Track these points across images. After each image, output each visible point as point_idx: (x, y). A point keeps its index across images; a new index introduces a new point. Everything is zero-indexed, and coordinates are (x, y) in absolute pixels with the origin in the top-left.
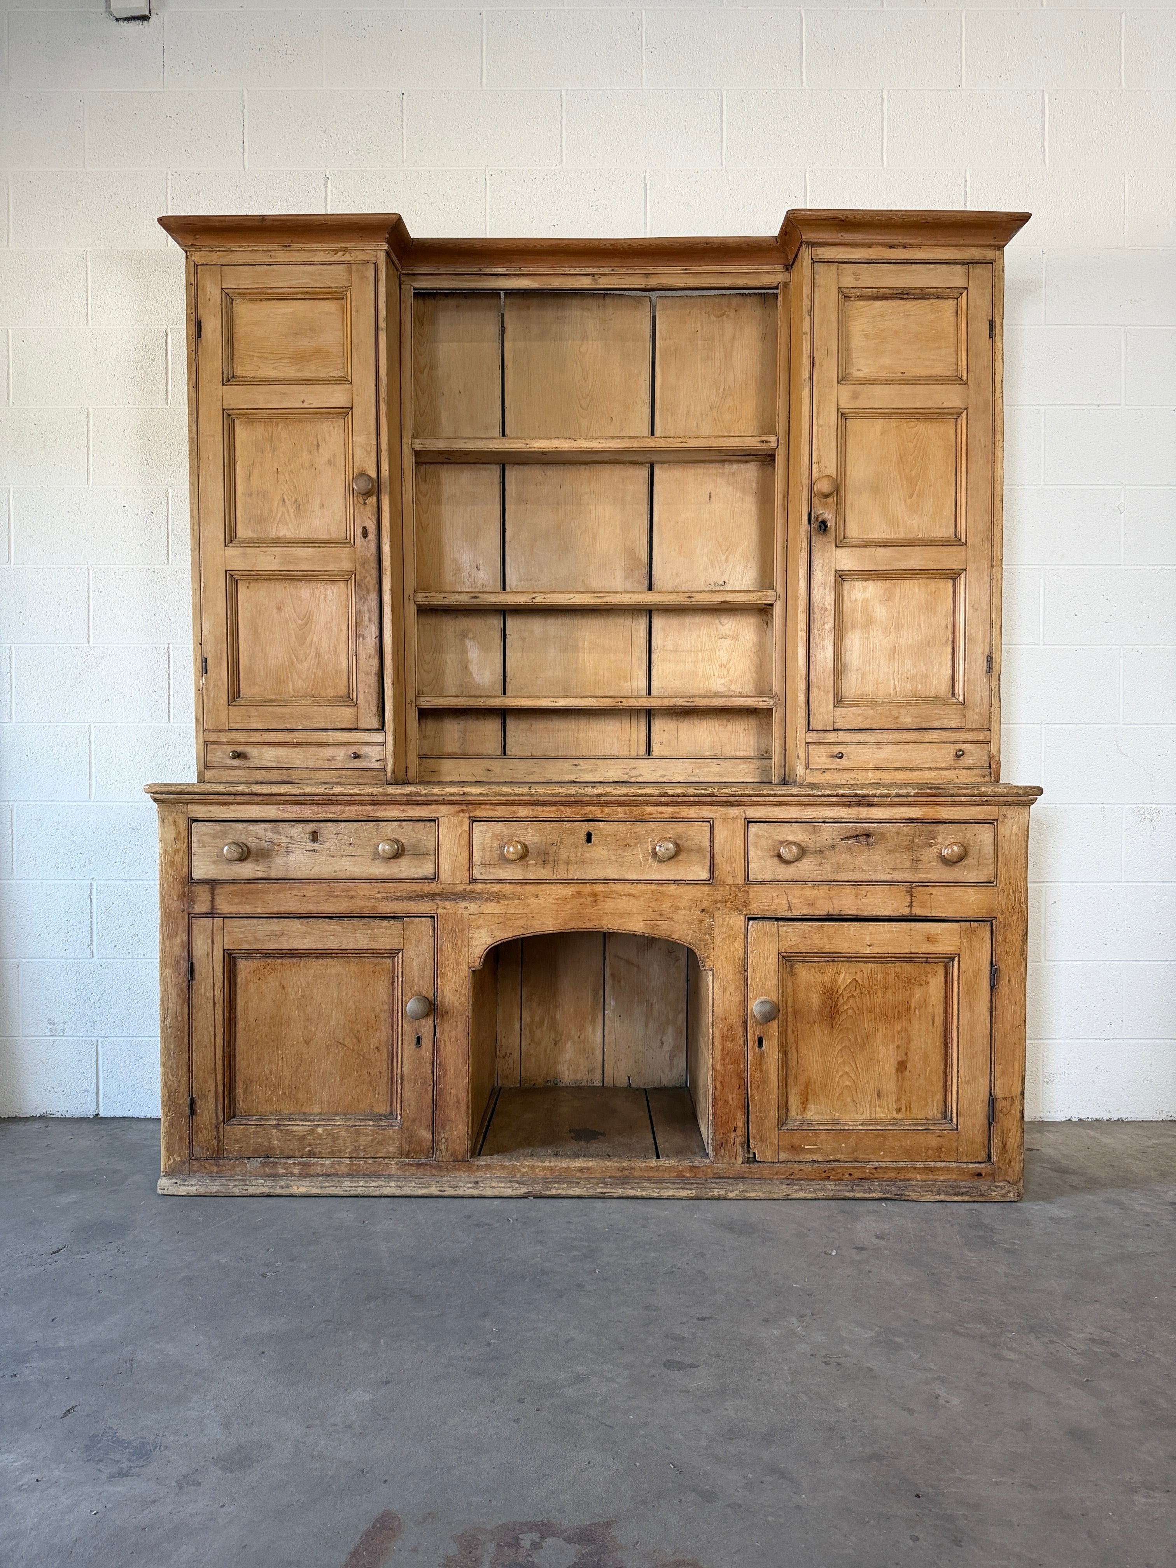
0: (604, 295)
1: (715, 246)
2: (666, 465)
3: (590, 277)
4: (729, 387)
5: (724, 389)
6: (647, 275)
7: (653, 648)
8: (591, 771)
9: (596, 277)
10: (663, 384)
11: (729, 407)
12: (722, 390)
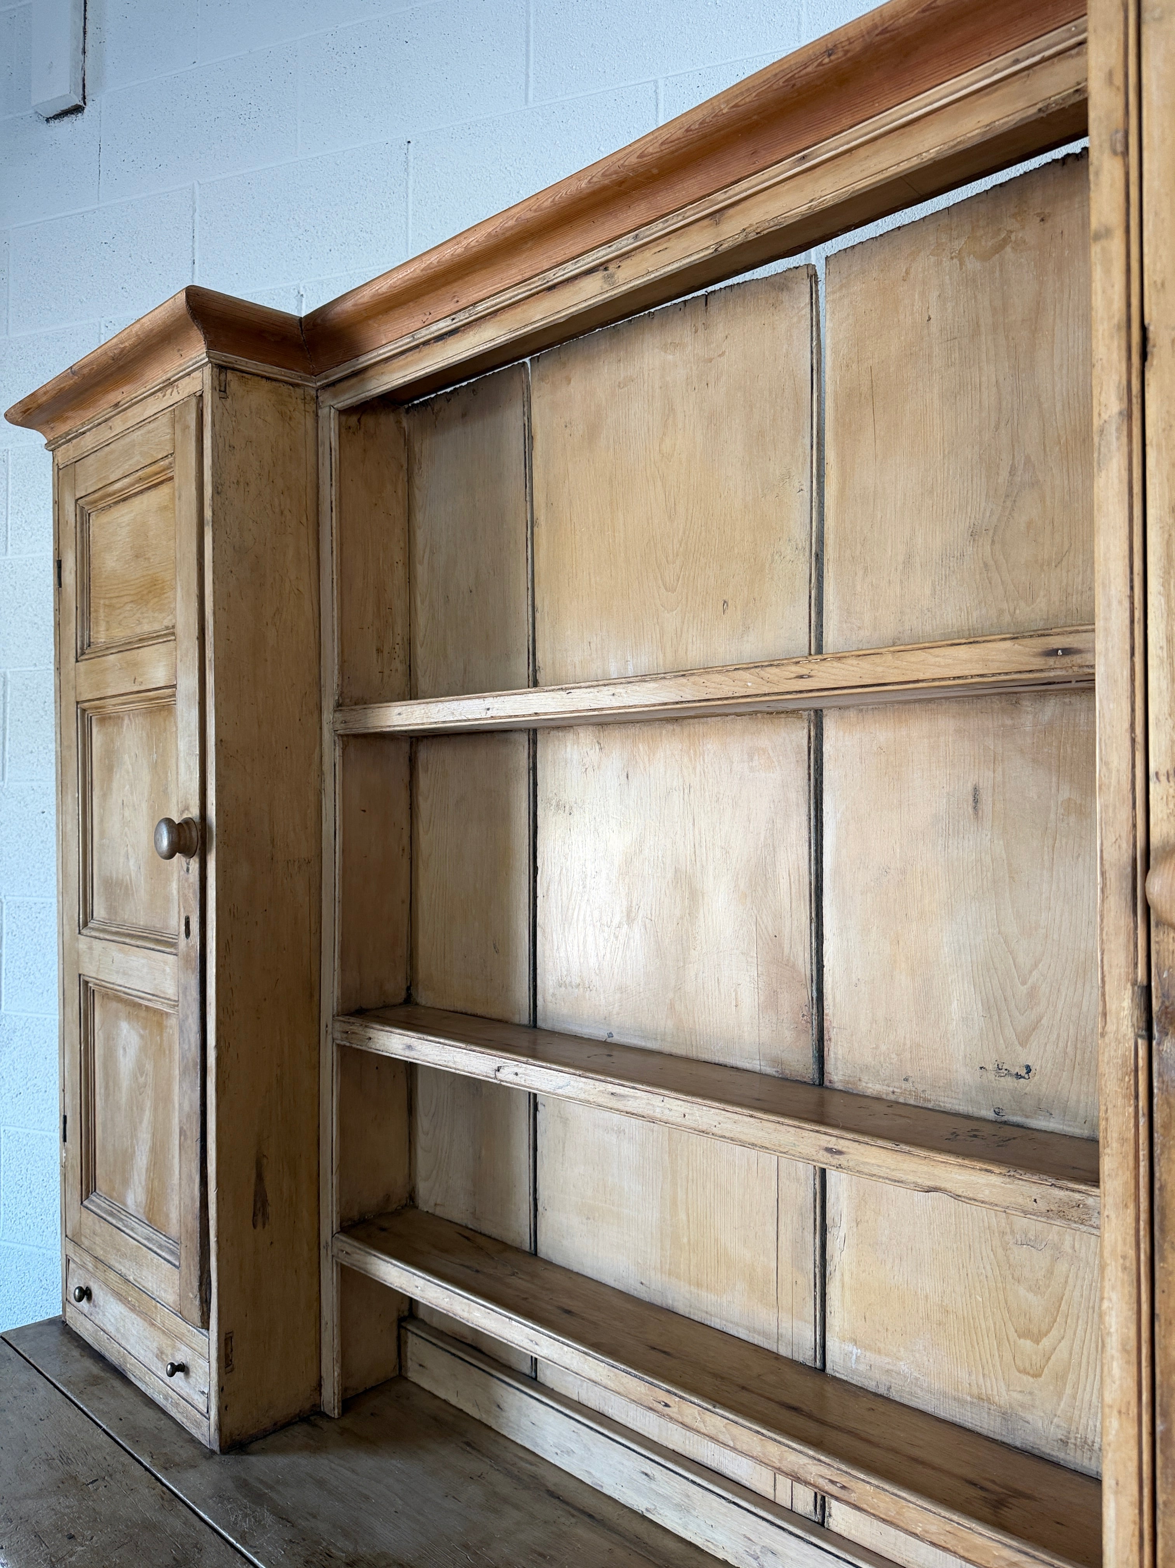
0: (706, 296)
1: (857, 47)
2: (852, 714)
3: (600, 275)
4: (1028, 460)
5: (1012, 472)
6: (716, 216)
7: (829, 1221)
8: (679, 1507)
9: (612, 267)
10: (842, 491)
11: (1029, 524)
12: (1004, 474)
